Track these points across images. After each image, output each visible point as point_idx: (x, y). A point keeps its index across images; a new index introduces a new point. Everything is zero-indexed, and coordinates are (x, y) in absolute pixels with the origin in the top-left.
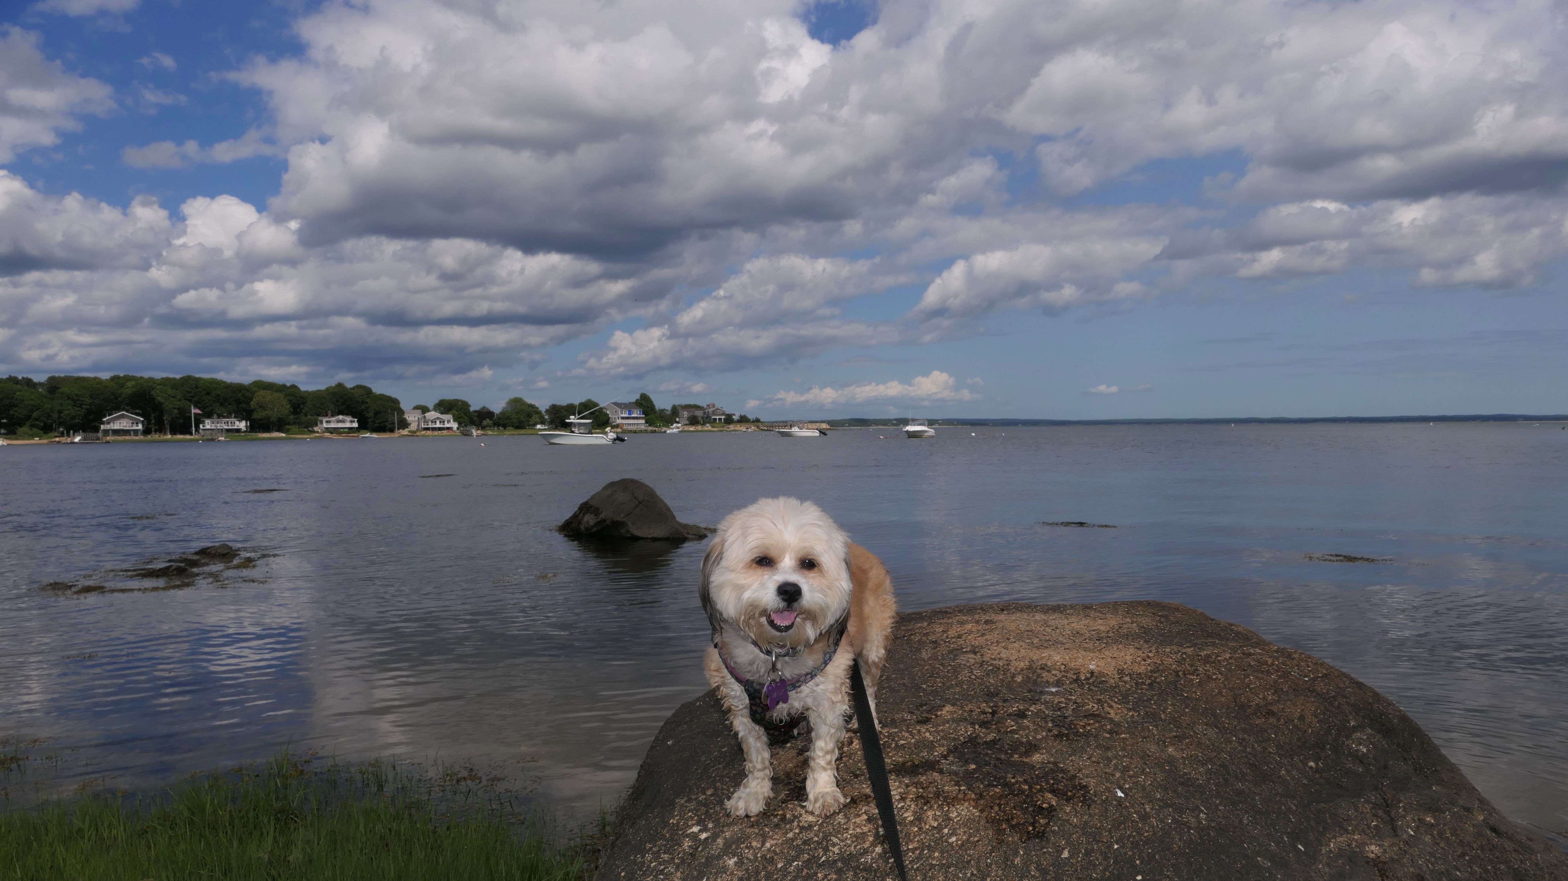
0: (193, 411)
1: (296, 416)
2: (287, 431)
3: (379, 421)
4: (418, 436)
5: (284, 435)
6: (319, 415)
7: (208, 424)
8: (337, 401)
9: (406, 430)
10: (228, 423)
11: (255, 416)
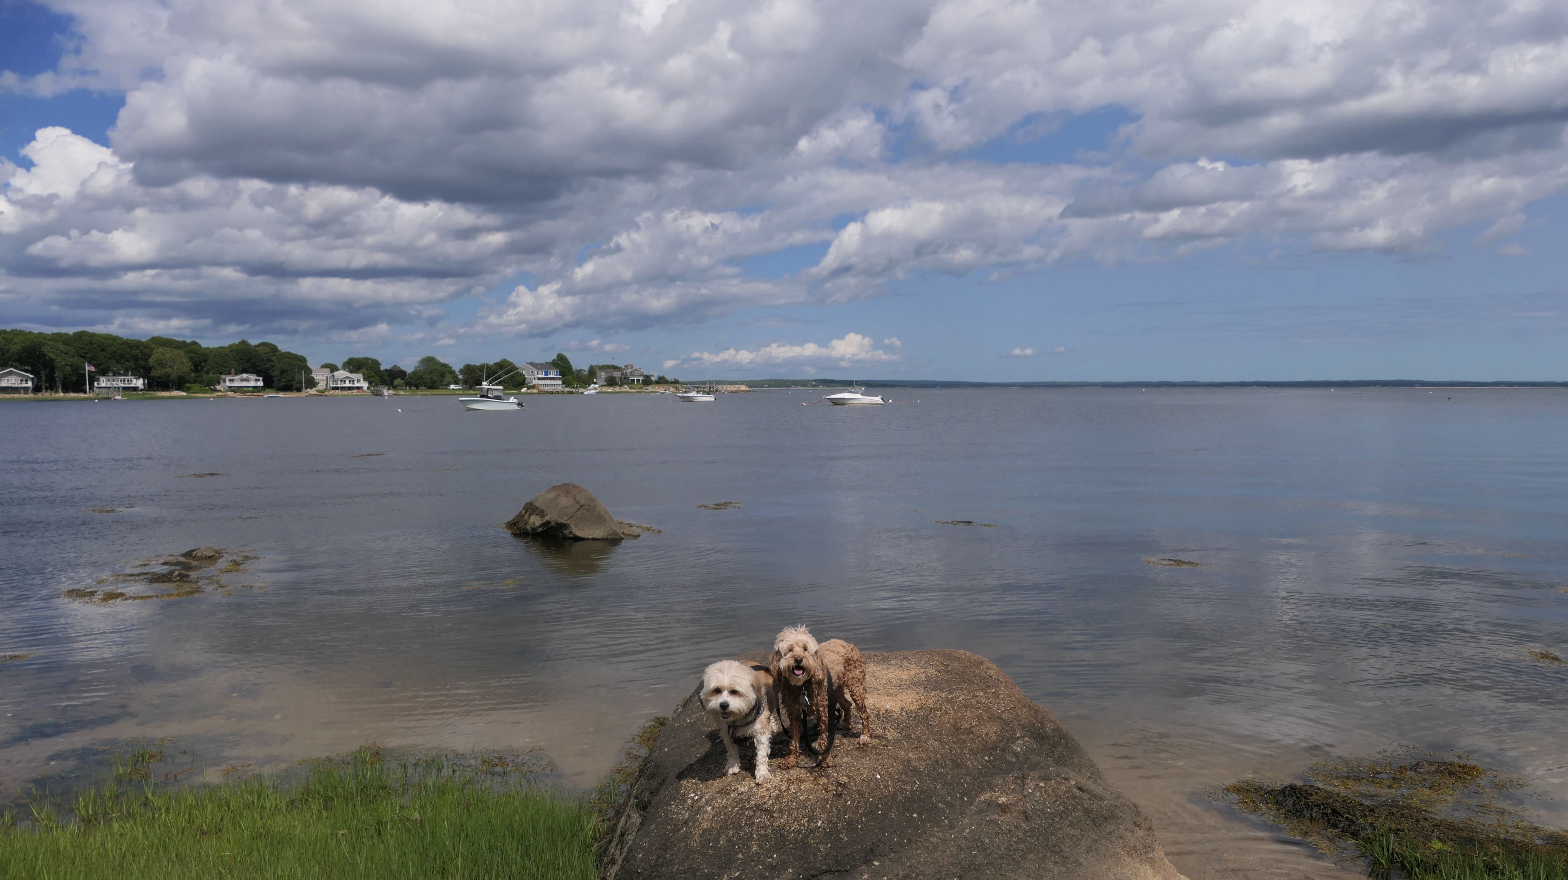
0: (87, 368)
1: (197, 374)
2: (188, 390)
3: (285, 380)
4: (325, 395)
5: (184, 394)
6: (221, 373)
7: (103, 382)
8: (241, 359)
9: (314, 389)
10: (124, 381)
11: (153, 374)
